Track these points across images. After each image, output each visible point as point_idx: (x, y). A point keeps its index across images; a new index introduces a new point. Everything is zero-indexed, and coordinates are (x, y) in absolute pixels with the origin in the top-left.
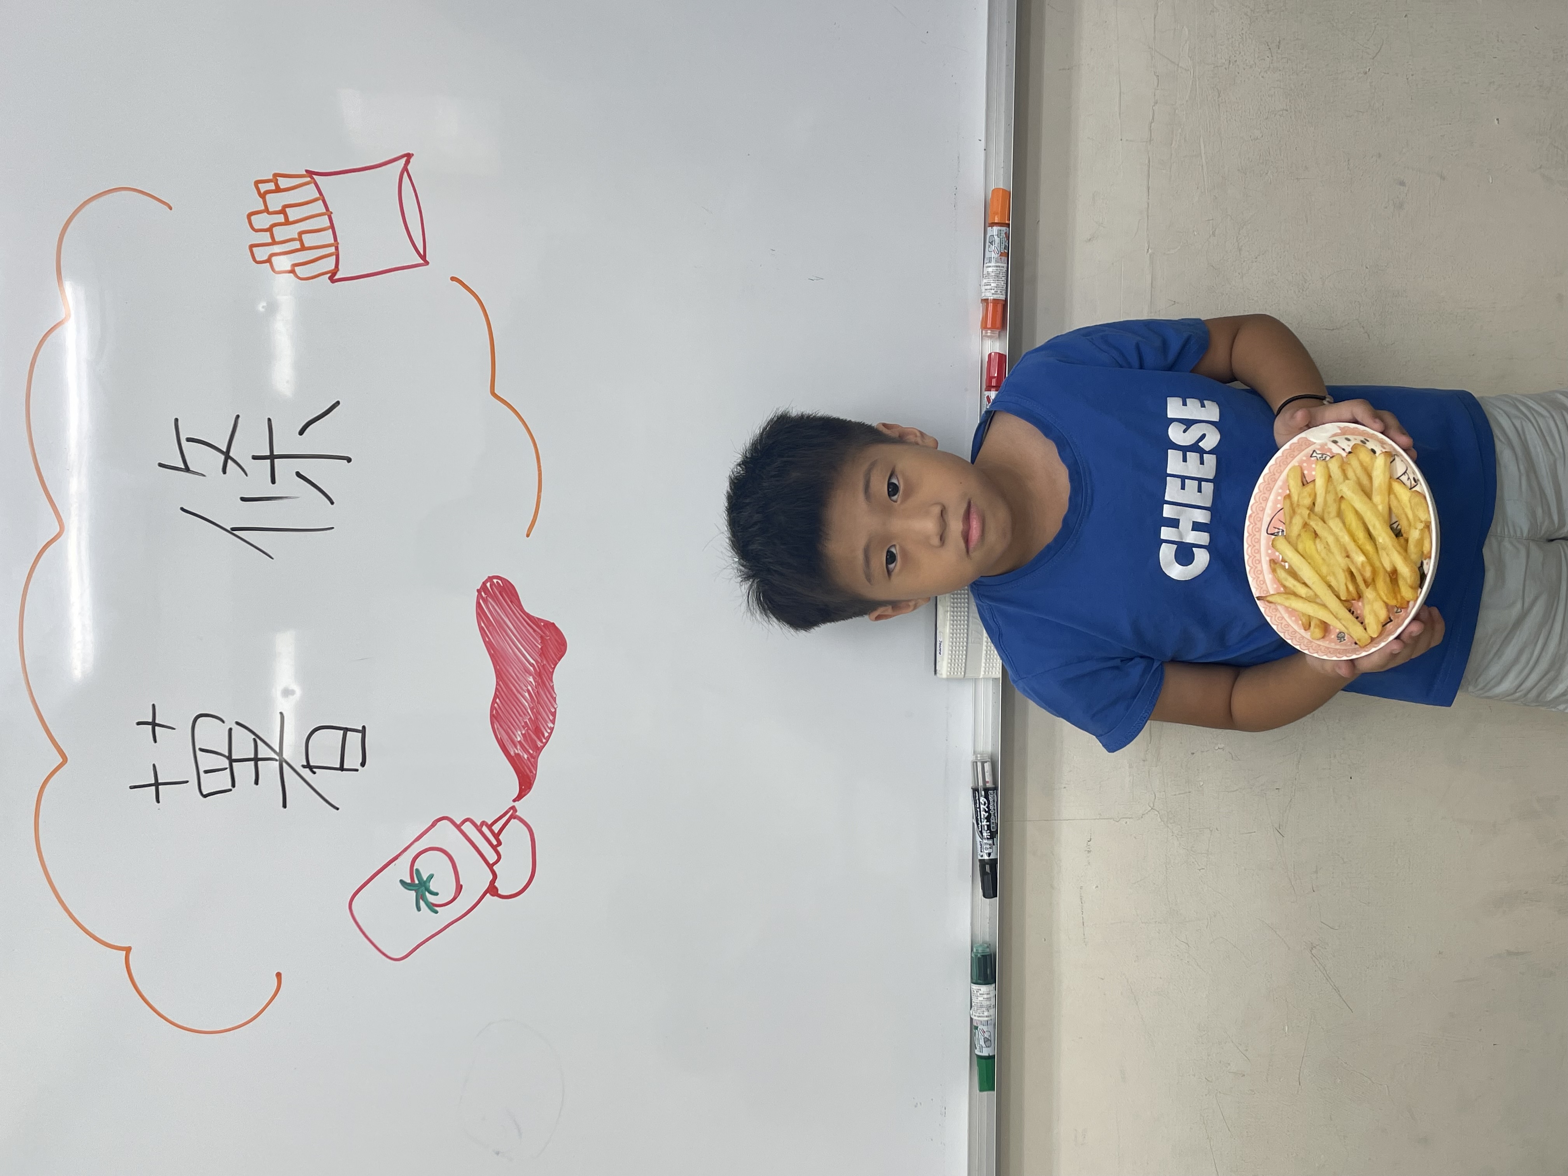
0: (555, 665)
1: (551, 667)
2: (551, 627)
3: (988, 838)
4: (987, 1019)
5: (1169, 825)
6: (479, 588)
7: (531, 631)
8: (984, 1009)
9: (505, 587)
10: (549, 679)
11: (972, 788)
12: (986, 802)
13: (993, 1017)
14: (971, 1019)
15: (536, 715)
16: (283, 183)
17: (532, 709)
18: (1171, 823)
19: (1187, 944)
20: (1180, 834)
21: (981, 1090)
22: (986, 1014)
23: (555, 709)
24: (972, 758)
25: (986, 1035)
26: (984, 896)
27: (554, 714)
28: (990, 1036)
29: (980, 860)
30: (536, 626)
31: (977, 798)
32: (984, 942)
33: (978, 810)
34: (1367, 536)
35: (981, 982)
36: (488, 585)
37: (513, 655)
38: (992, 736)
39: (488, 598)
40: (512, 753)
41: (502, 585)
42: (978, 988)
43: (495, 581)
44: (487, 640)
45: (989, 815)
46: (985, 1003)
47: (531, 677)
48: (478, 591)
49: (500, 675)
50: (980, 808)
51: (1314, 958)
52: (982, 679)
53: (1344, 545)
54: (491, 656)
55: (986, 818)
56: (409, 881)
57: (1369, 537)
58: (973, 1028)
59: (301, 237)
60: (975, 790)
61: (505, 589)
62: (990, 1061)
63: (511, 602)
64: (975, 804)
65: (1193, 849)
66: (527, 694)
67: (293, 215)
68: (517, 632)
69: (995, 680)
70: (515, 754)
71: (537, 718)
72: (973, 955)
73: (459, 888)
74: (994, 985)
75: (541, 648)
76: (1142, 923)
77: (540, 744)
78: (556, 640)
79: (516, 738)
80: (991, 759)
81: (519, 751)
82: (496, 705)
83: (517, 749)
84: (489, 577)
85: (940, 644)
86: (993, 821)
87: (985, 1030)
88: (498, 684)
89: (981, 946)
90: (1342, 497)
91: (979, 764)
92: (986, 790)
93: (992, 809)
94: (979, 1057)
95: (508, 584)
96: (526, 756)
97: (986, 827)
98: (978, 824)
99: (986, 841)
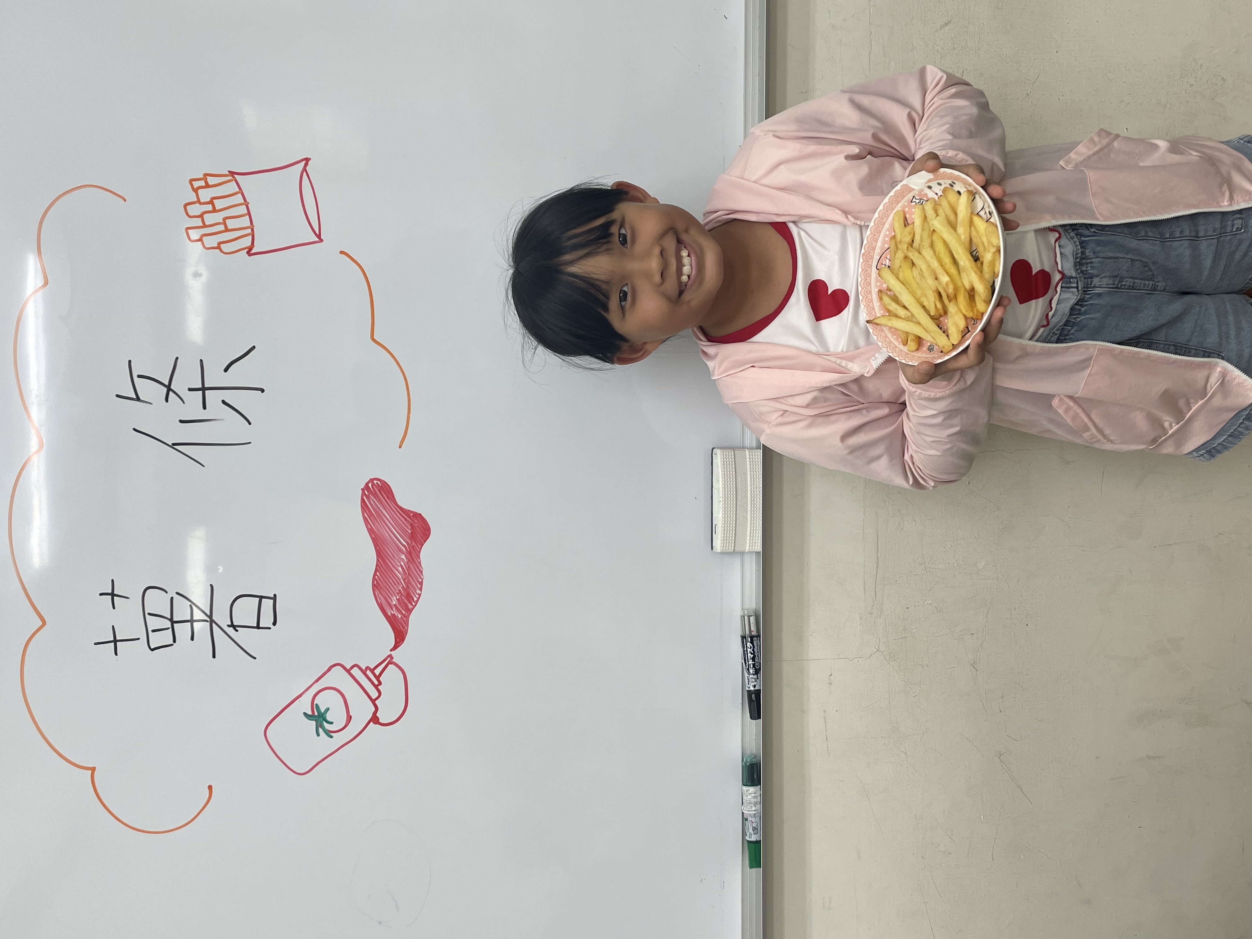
0: (422, 546)
1: (418, 547)
2: (418, 516)
3: (753, 674)
4: (754, 812)
5: (891, 663)
6: (363, 488)
7: (403, 520)
8: (752, 805)
9: (383, 487)
10: (417, 555)
11: (741, 636)
12: (752, 646)
13: (759, 811)
14: (743, 813)
15: (407, 584)
16: (211, 181)
17: (404, 580)
18: (892, 661)
19: (906, 753)
20: (899, 669)
21: (751, 867)
22: (754, 808)
23: (422, 579)
24: (739, 613)
25: (754, 825)
26: (751, 718)
27: (421, 583)
28: (757, 825)
29: (748, 691)
30: (407, 517)
31: (745, 643)
32: (751, 754)
33: (746, 652)
34: (952, 261)
35: (750, 784)
36: (370, 485)
37: (389, 538)
38: (756, 597)
39: (370, 495)
40: (389, 614)
41: (380, 485)
42: (747, 789)
43: (375, 482)
44: (369, 527)
45: (754, 656)
46: (753, 800)
47: (404, 555)
48: (362, 489)
49: (379, 554)
50: (747, 651)
51: (1002, 763)
52: (747, 552)
53: (933, 269)
54: (373, 539)
55: (752, 659)
56: (310, 713)
57: (954, 262)
58: (744, 819)
59: (225, 221)
60: (743, 637)
61: (383, 488)
62: (757, 845)
63: (388, 498)
64: (744, 648)
65: (909, 681)
66: (400, 568)
67: (219, 204)
68: (392, 520)
69: (758, 553)
70: (391, 614)
71: (408, 587)
72: (743, 764)
73: (349, 717)
74: (759, 786)
75: (411, 533)
76: (872, 738)
77: (410, 607)
78: (423, 527)
79: (392, 601)
80: (755, 614)
81: (394, 612)
82: (376, 577)
83: (393, 611)
84: (370, 479)
85: (715, 526)
86: (757, 661)
87: (753, 821)
88: (378, 560)
89: (749, 756)
90: (934, 230)
91: (746, 618)
92: (752, 637)
93: (756, 652)
94: (749, 842)
95: (385, 484)
96: (400, 616)
97: (752, 665)
98: (746, 663)
99: (751, 676)
